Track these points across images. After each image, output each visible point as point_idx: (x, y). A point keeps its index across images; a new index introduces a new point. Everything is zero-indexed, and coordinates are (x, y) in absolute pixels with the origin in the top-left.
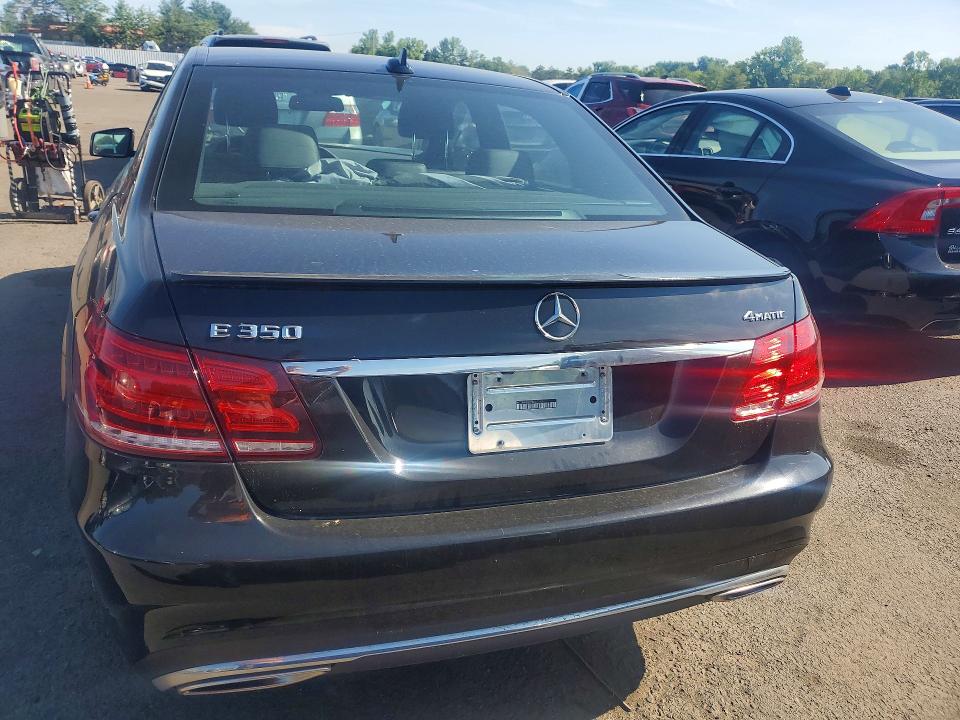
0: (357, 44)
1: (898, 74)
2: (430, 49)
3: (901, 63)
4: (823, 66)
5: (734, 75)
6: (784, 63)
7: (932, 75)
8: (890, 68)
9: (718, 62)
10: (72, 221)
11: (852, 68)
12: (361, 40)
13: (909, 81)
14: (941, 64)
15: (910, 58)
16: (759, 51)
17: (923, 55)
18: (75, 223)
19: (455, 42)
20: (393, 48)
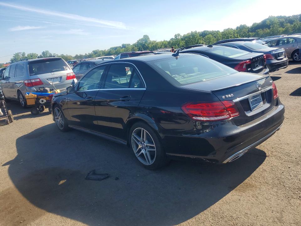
0: (12, 58)
1: (174, 41)
2: (39, 55)
3: (174, 38)
4: (155, 42)
5: (133, 48)
6: (145, 43)
7: (182, 39)
8: (171, 39)
9: (127, 45)
10: (7, 124)
11: (163, 40)
12: (13, 57)
13: (177, 42)
14: (184, 36)
15: (176, 36)
16: (138, 40)
17: (179, 35)
18: (8, 124)
19: (47, 52)
20: (26, 57)
